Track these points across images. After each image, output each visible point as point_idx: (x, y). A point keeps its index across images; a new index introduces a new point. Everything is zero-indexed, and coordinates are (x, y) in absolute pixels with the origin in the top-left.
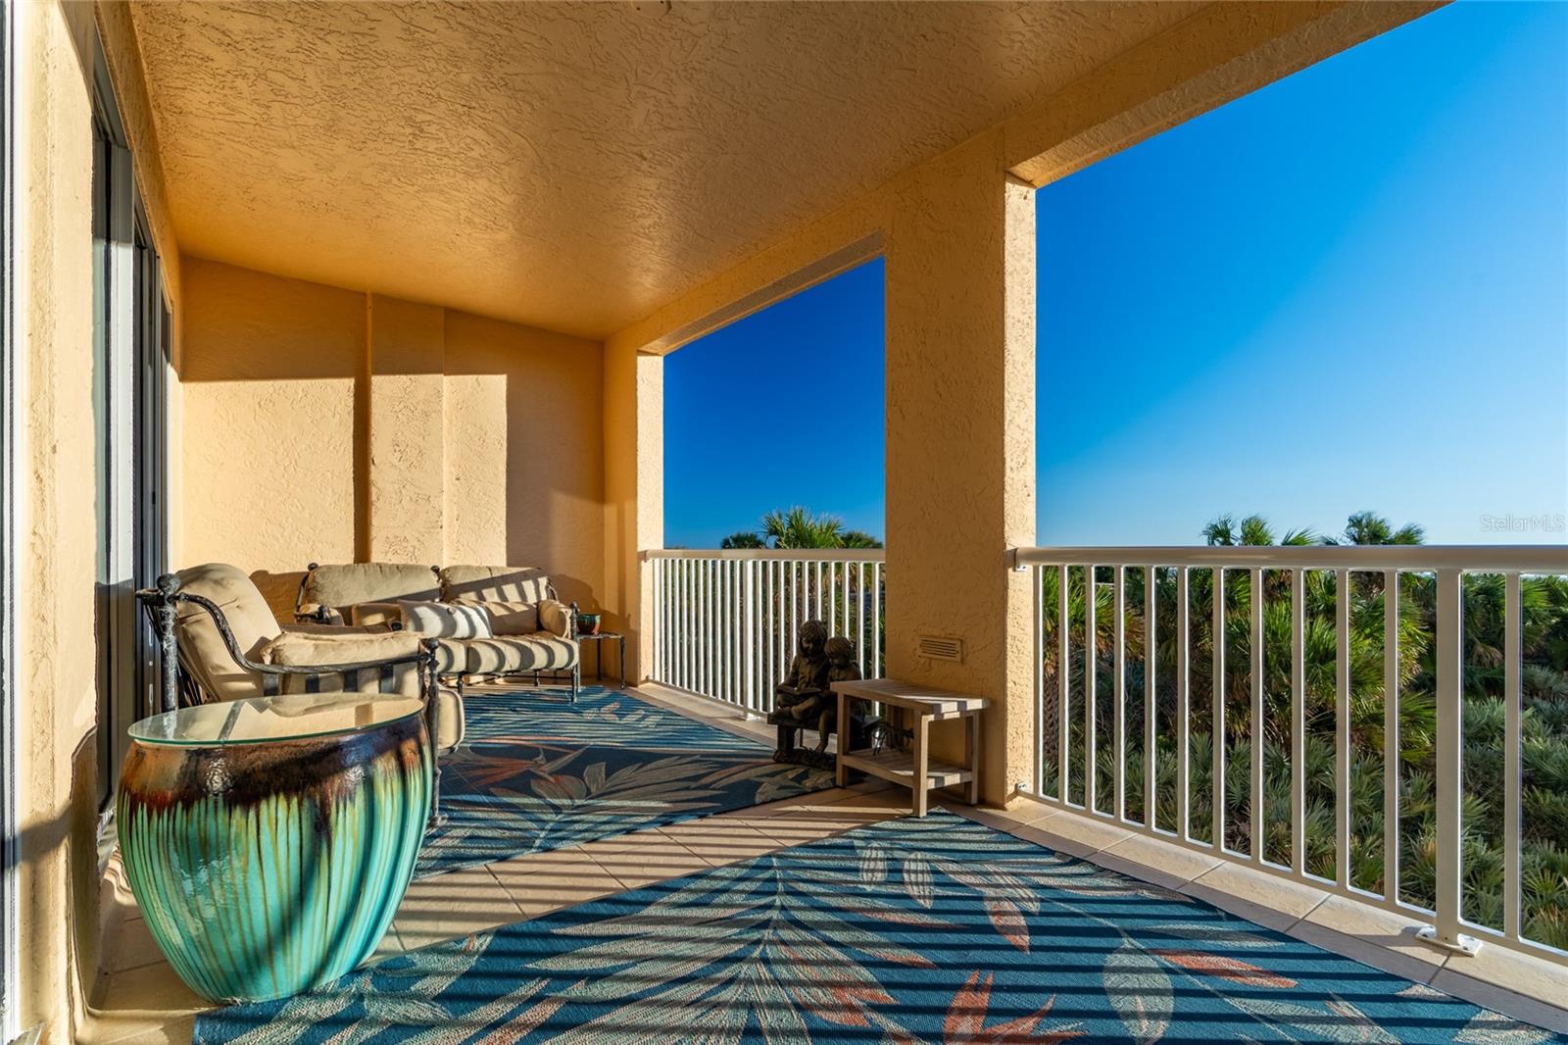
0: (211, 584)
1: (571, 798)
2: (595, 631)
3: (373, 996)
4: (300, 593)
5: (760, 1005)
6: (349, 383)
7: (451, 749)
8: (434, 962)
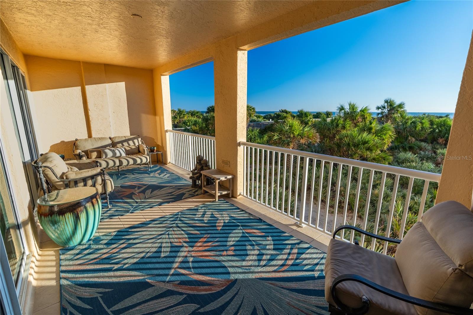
0: (49, 162)
1: (141, 199)
2: (155, 151)
3: (93, 244)
4: (74, 147)
5: (164, 243)
6: (80, 88)
7: (111, 192)
8: (105, 238)
